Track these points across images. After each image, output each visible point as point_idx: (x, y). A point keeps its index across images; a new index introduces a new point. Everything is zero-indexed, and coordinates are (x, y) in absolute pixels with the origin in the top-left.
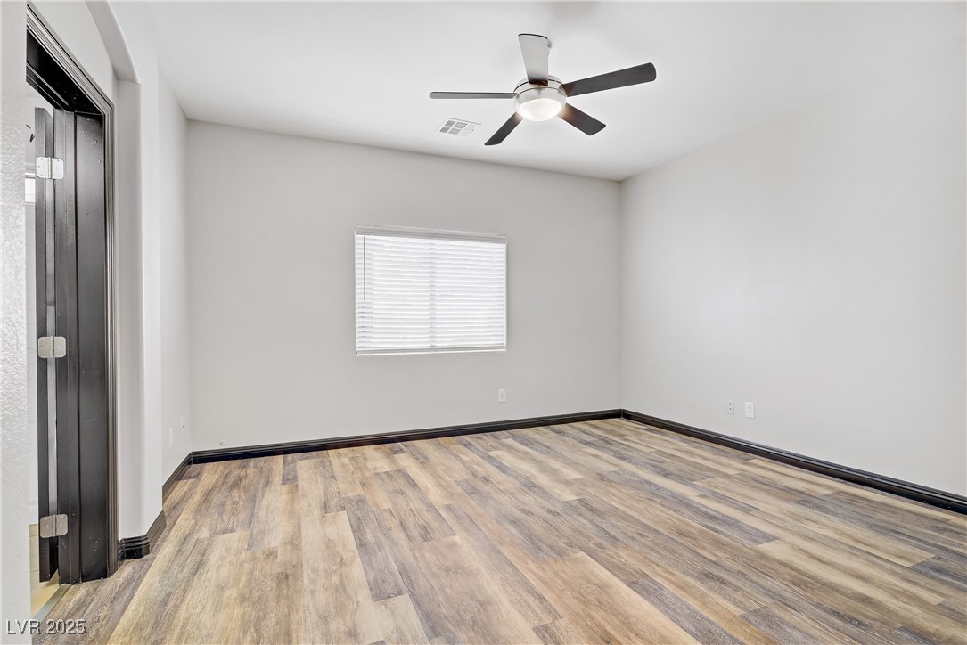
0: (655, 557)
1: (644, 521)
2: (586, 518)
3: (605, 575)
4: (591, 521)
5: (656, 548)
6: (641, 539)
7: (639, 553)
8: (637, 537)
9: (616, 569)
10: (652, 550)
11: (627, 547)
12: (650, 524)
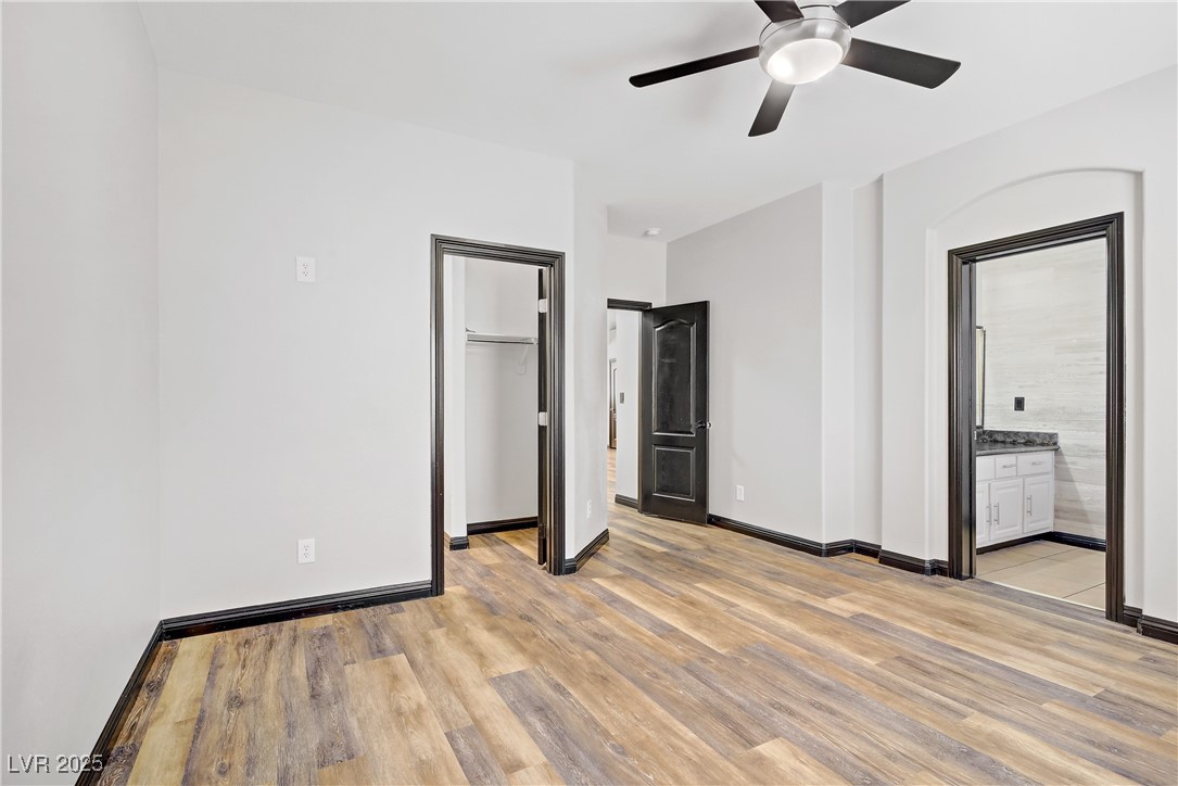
0: (647, 652)
1: (647, 699)
2: (730, 699)
3: (697, 636)
4: (722, 694)
5: (643, 661)
6: (656, 670)
7: (663, 655)
8: (661, 673)
9: (686, 640)
10: (648, 659)
11: (675, 660)
12: (640, 694)
